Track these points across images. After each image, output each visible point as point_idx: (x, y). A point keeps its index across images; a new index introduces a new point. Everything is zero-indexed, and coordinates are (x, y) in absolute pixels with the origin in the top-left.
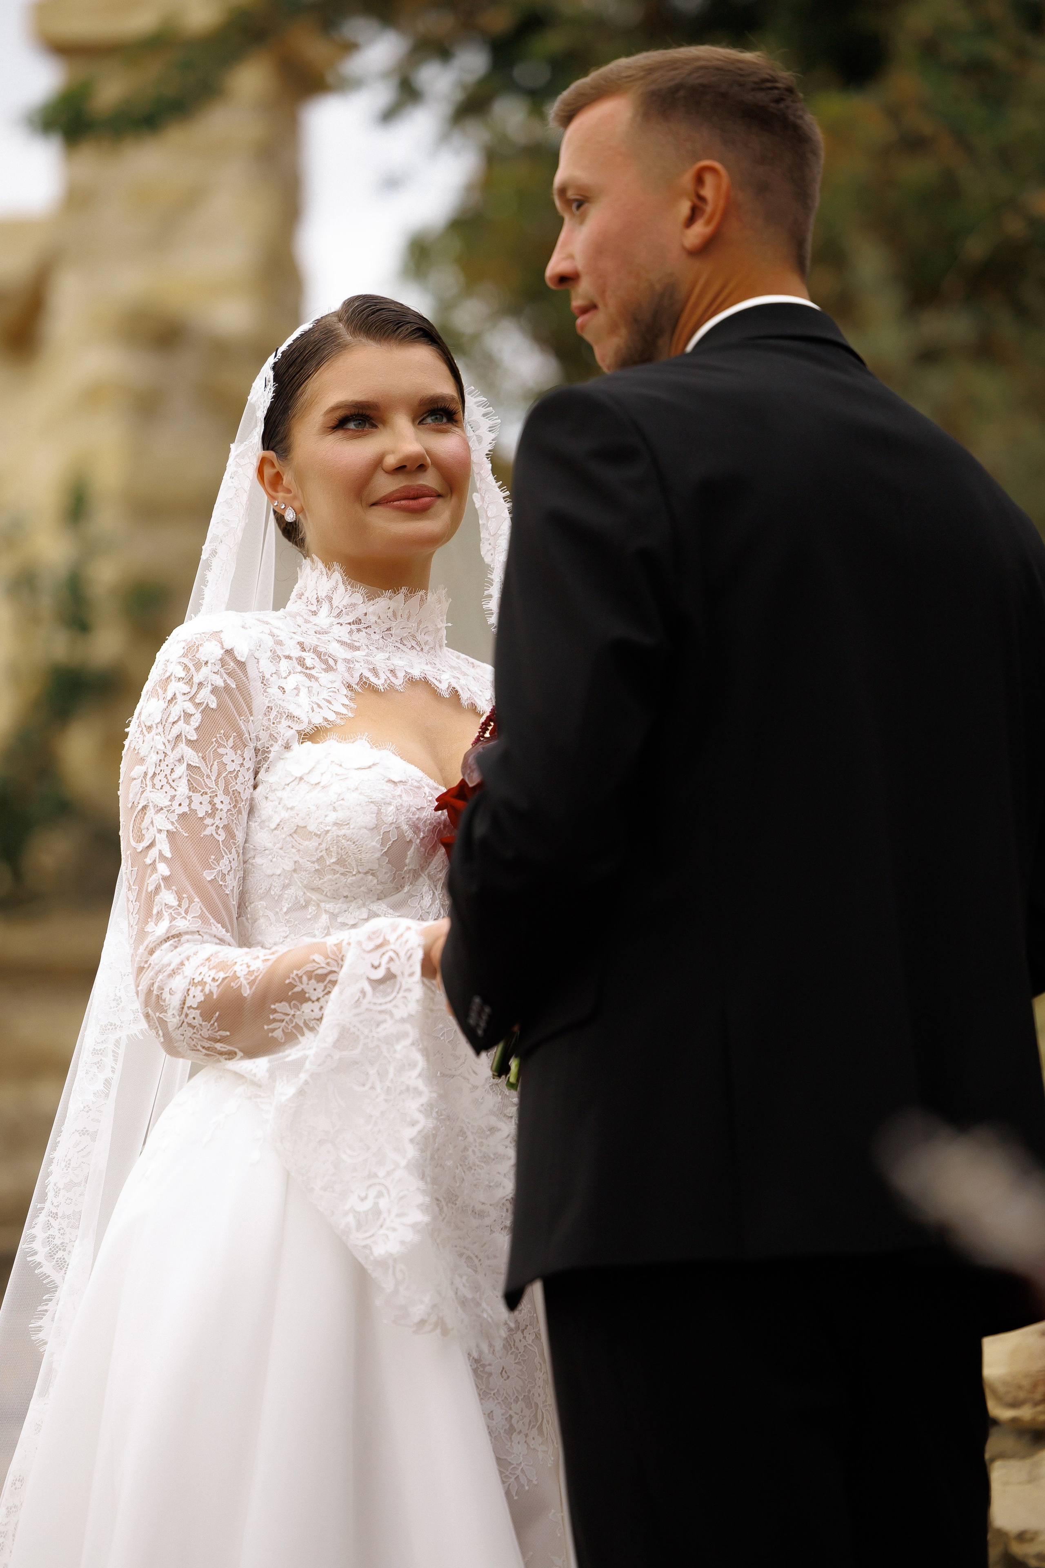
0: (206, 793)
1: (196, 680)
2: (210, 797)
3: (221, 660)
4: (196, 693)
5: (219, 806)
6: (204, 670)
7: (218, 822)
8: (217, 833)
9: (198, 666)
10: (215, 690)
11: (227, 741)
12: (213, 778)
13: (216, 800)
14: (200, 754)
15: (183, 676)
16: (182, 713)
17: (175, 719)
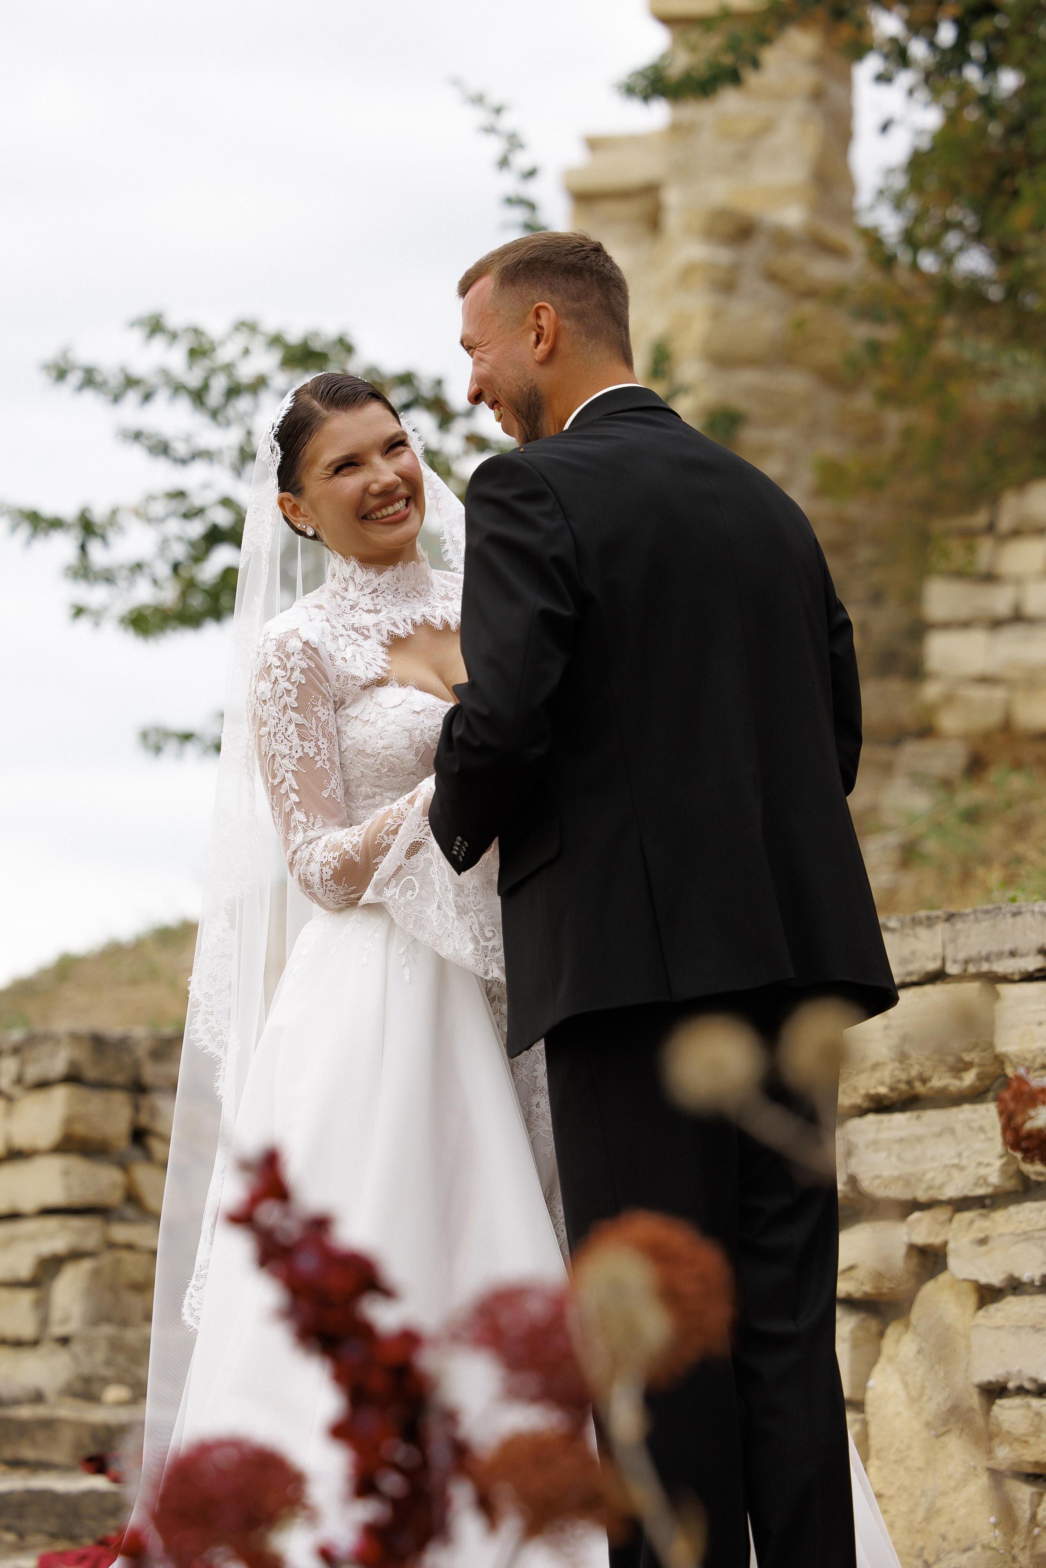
1: (289, 666)
3: (302, 650)
4: (291, 675)
5: (322, 746)
6: (292, 658)
7: (323, 757)
8: (324, 764)
9: (288, 656)
10: (303, 671)
11: (317, 702)
13: (319, 743)
14: (302, 715)
15: (279, 665)
16: (284, 690)
17: (281, 695)
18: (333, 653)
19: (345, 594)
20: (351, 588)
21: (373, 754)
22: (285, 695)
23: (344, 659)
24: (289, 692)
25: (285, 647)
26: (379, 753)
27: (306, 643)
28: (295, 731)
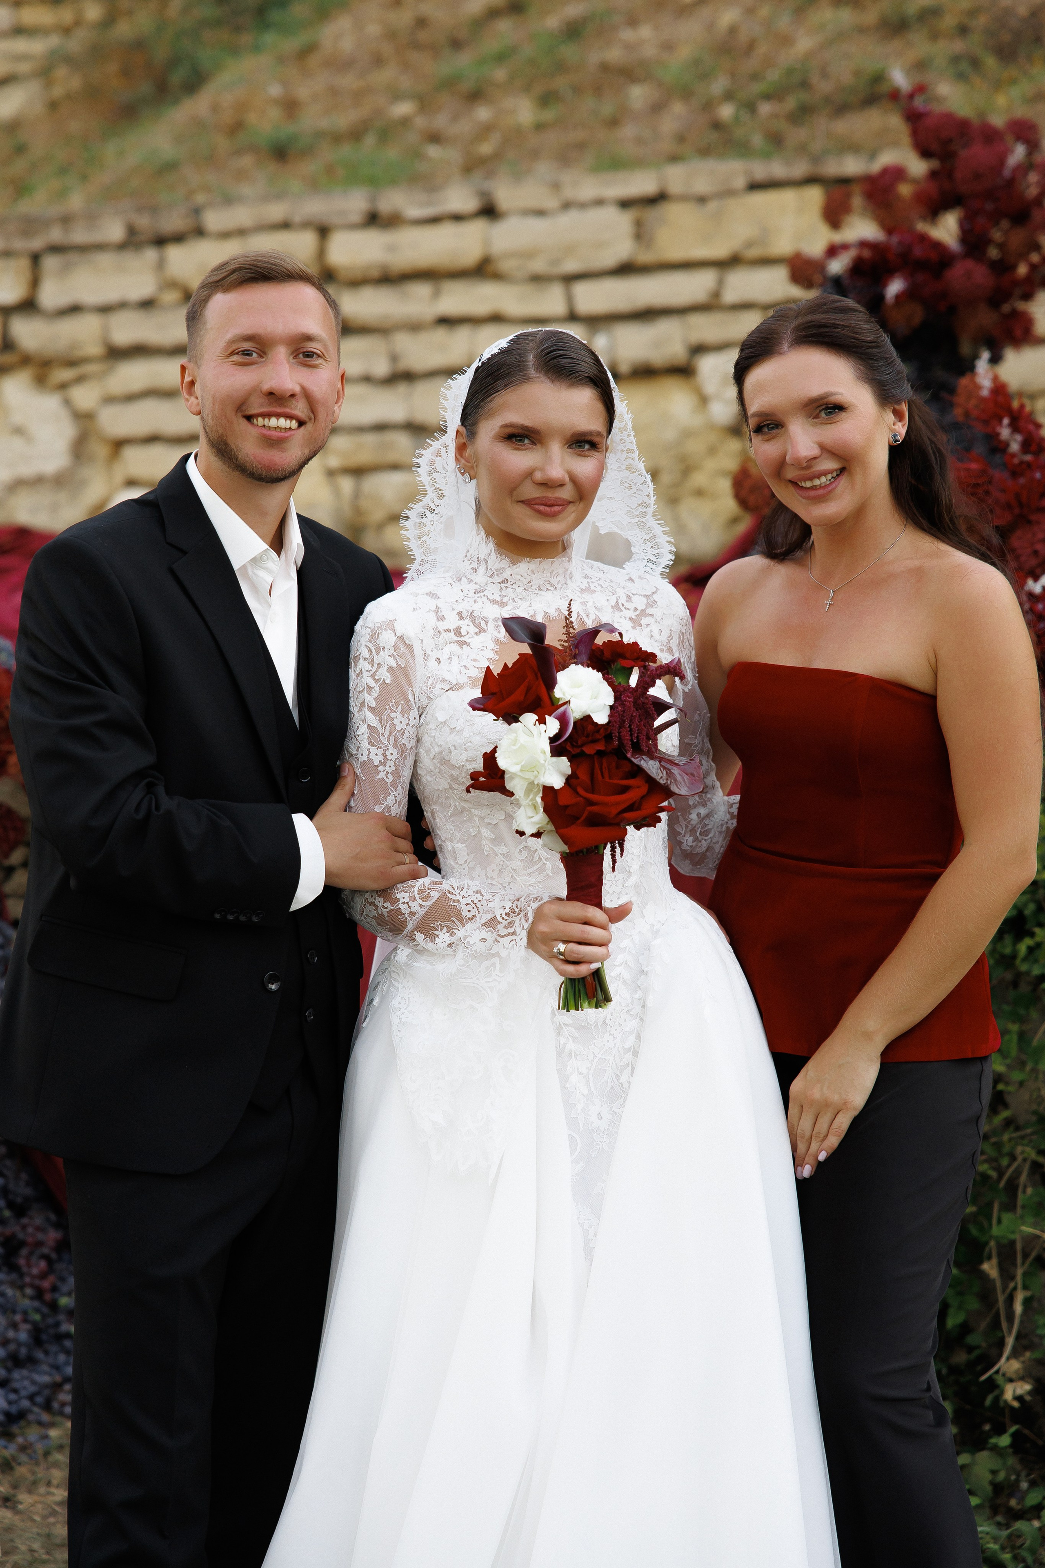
0: (381, 748)
1: (376, 661)
2: (383, 750)
3: (395, 645)
4: (376, 671)
5: (389, 757)
6: (382, 652)
7: (388, 769)
8: (387, 777)
9: (377, 649)
10: (390, 669)
11: (397, 708)
12: (386, 736)
13: (388, 753)
14: (377, 718)
15: (367, 657)
16: (366, 686)
17: (361, 690)
18: (429, 652)
19: (473, 577)
20: (482, 570)
21: (458, 766)
22: (366, 692)
23: (438, 660)
24: (370, 688)
25: (377, 639)
26: (463, 765)
27: (401, 638)
28: (366, 732)
